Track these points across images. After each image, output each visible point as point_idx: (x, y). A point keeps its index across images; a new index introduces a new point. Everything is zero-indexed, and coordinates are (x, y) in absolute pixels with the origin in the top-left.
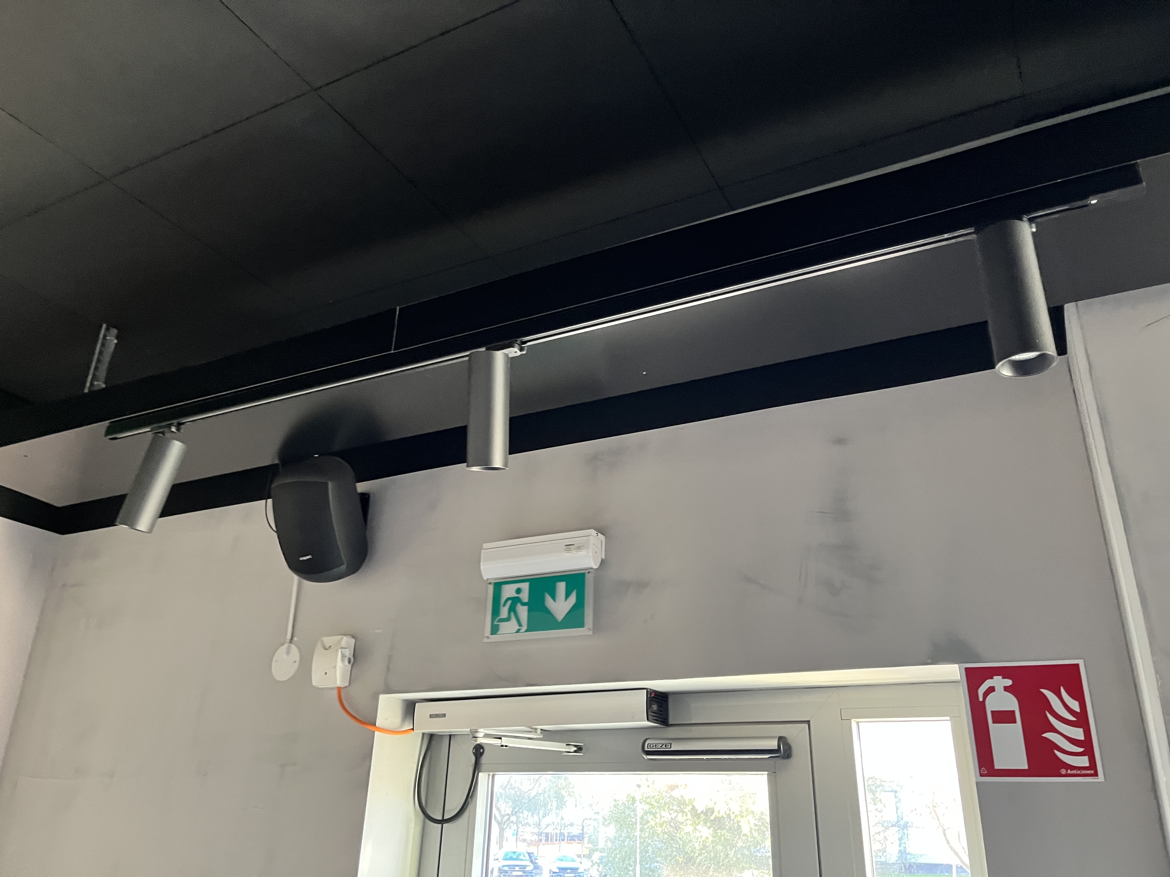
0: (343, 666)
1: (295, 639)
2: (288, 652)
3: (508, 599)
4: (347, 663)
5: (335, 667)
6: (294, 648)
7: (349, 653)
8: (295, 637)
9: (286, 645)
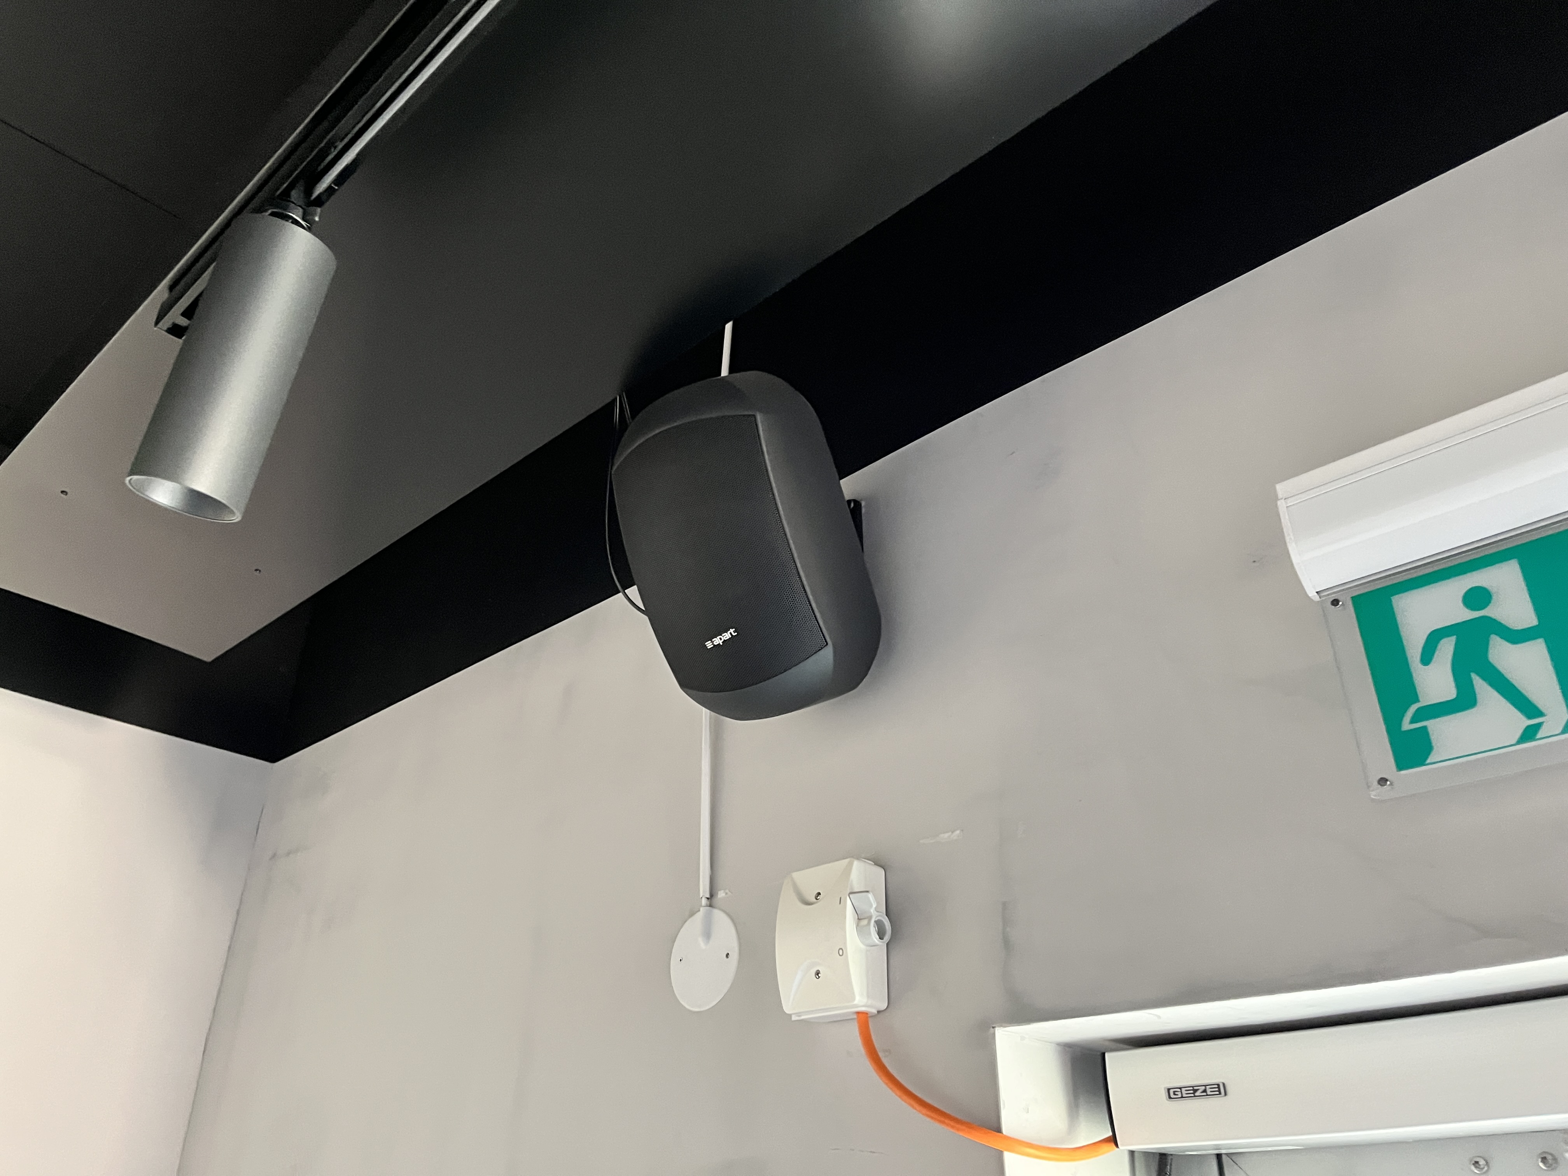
0: (862, 946)
1: (721, 894)
2: (707, 934)
3: (1434, 638)
4: (875, 937)
5: (841, 952)
6: (720, 918)
7: (874, 905)
8: (720, 890)
9: (699, 916)
